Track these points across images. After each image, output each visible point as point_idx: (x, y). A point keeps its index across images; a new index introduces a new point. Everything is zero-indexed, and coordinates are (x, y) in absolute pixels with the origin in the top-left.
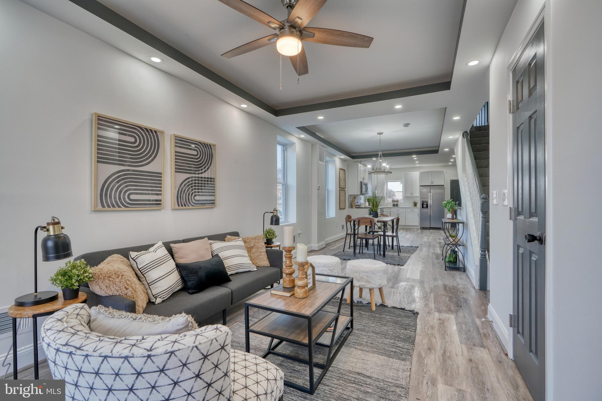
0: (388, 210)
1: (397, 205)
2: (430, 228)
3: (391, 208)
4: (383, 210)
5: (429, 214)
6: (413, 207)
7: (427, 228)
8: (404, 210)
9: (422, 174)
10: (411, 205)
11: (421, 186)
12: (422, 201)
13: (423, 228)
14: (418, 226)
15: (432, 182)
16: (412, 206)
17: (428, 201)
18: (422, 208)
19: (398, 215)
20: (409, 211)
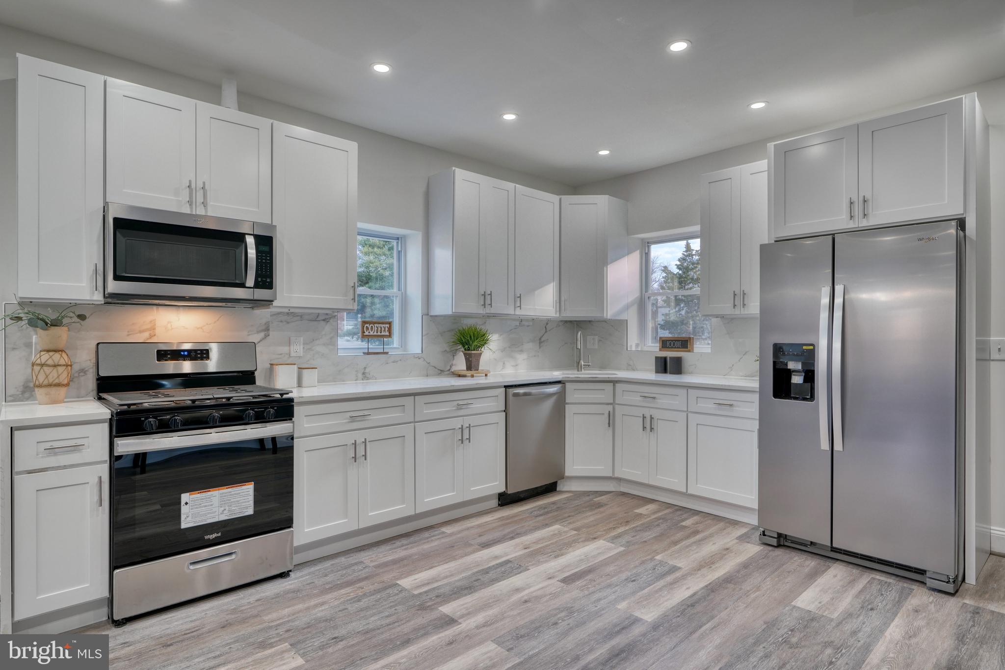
1: (678, 367)
3: (613, 382)
5: (825, 445)
7: (812, 543)
8: (678, 400)
10: (746, 369)
12: (778, 349)
13: (782, 542)
15: (859, 205)
17: (811, 347)
18: (776, 395)
19: (649, 425)
20: (708, 406)
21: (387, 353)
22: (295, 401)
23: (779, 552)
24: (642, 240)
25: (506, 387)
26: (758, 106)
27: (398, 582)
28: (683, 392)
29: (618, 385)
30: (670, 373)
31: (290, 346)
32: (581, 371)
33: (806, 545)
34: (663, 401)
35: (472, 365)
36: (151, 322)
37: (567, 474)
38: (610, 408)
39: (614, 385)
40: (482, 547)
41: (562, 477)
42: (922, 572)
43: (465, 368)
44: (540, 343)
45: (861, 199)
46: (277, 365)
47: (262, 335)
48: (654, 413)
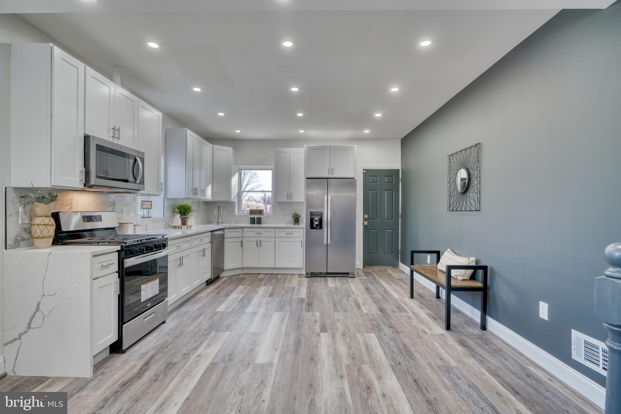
0: (238, 233)
1: (259, 221)
2: (327, 273)
3: (243, 228)
4: (223, 235)
5: (325, 242)
6: (292, 225)
7: (320, 273)
8: (272, 233)
9: (310, 150)
10: (286, 221)
11: (307, 178)
12: (312, 214)
13: (312, 275)
14: (302, 268)
15: (331, 170)
16: (290, 222)
17: (322, 213)
18: (311, 229)
19: (259, 244)
20: (284, 234)
21: (150, 217)
22: (168, 239)
23: (312, 278)
24: (239, 168)
25: (212, 231)
26: (302, 131)
27: (217, 311)
28: (274, 230)
29: (244, 229)
30: (257, 224)
31: (122, 214)
32: (219, 224)
33: (318, 275)
34: (265, 234)
35: (184, 223)
36: (70, 199)
37: (225, 269)
38: (241, 239)
39: (243, 230)
40: (227, 296)
41: (223, 270)
42: (348, 273)
43: (181, 224)
44: (198, 212)
45: (331, 169)
46: (127, 223)
47: (112, 207)
48: (262, 239)
